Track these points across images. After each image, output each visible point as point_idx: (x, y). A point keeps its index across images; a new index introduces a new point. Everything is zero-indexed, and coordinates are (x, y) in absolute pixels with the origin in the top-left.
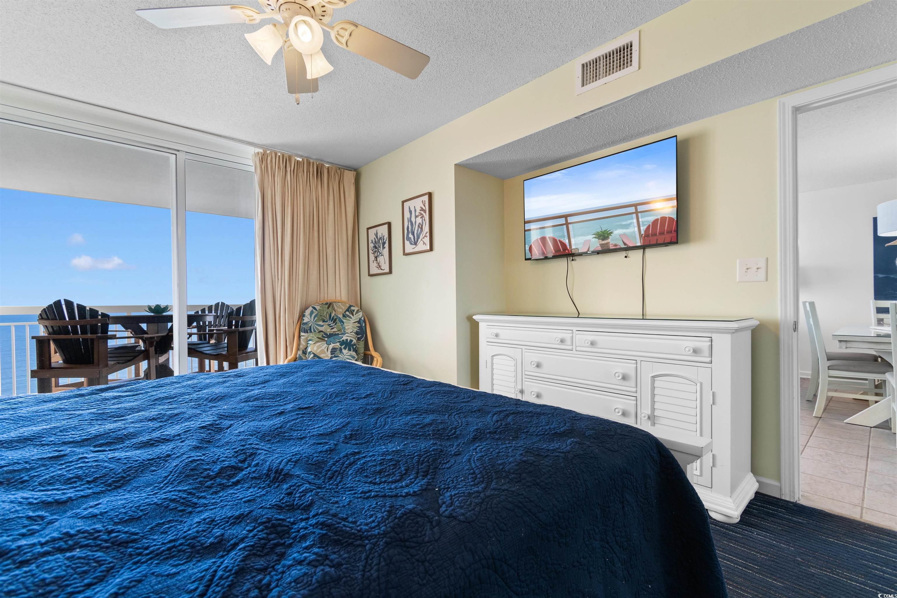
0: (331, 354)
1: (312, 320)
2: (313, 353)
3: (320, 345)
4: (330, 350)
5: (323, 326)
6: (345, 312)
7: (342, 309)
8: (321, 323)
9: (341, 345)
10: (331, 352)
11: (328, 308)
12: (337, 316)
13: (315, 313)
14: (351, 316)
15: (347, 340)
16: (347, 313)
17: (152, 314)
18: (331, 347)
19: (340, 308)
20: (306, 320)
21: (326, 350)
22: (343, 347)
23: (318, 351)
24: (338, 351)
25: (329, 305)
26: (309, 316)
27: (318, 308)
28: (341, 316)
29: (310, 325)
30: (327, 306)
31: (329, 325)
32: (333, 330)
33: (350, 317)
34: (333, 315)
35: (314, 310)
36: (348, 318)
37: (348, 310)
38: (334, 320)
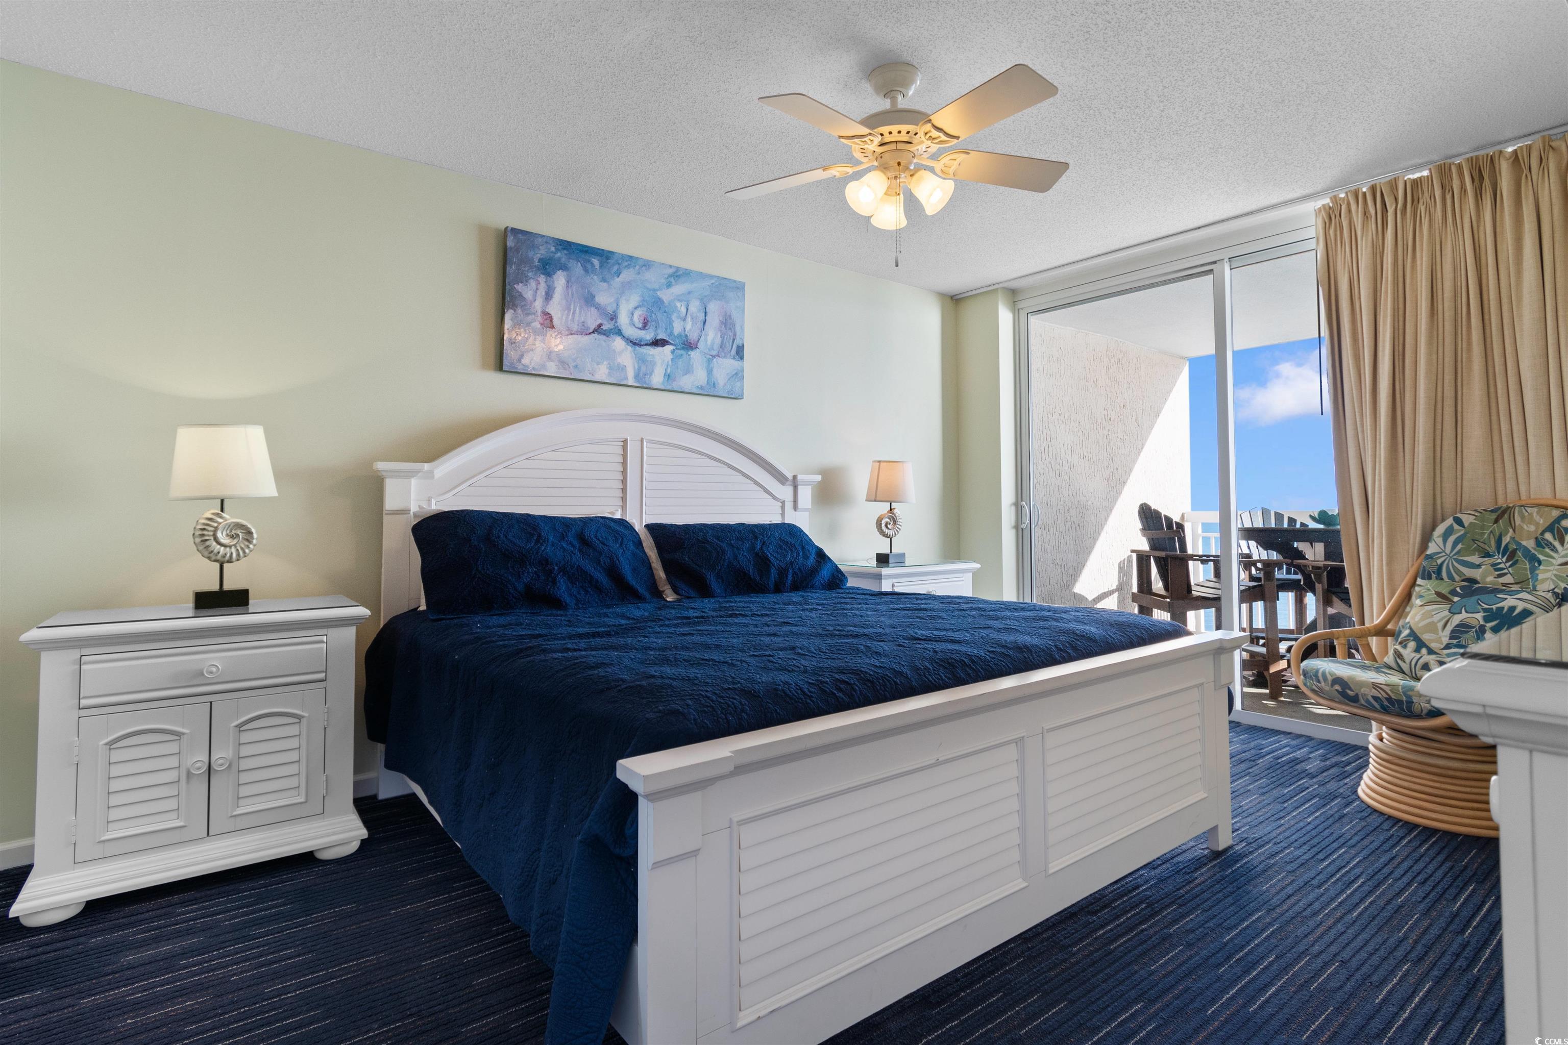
0: (1451, 638)
1: (1448, 550)
2: (1410, 628)
3: (1433, 610)
4: (1449, 628)
5: (1479, 566)
6: (1542, 533)
7: (1537, 524)
8: (1475, 559)
9: (1487, 619)
10: (1453, 632)
11: (1496, 521)
12: (1519, 544)
13: (1459, 531)
14: (1557, 544)
15: (1512, 609)
16: (1548, 536)
17: (1321, 526)
18: (1457, 619)
19: (1531, 521)
20: (1432, 548)
21: (1440, 625)
22: (1489, 625)
23: (1420, 625)
24: (1472, 633)
25: (1502, 514)
26: (1440, 541)
27: (1467, 519)
28: (1530, 544)
29: (1439, 561)
30: (1494, 516)
31: (1493, 565)
32: (1501, 580)
33: (1554, 549)
34: (1506, 540)
35: (1456, 527)
36: (1547, 550)
37: (1550, 528)
38: (1511, 555)
